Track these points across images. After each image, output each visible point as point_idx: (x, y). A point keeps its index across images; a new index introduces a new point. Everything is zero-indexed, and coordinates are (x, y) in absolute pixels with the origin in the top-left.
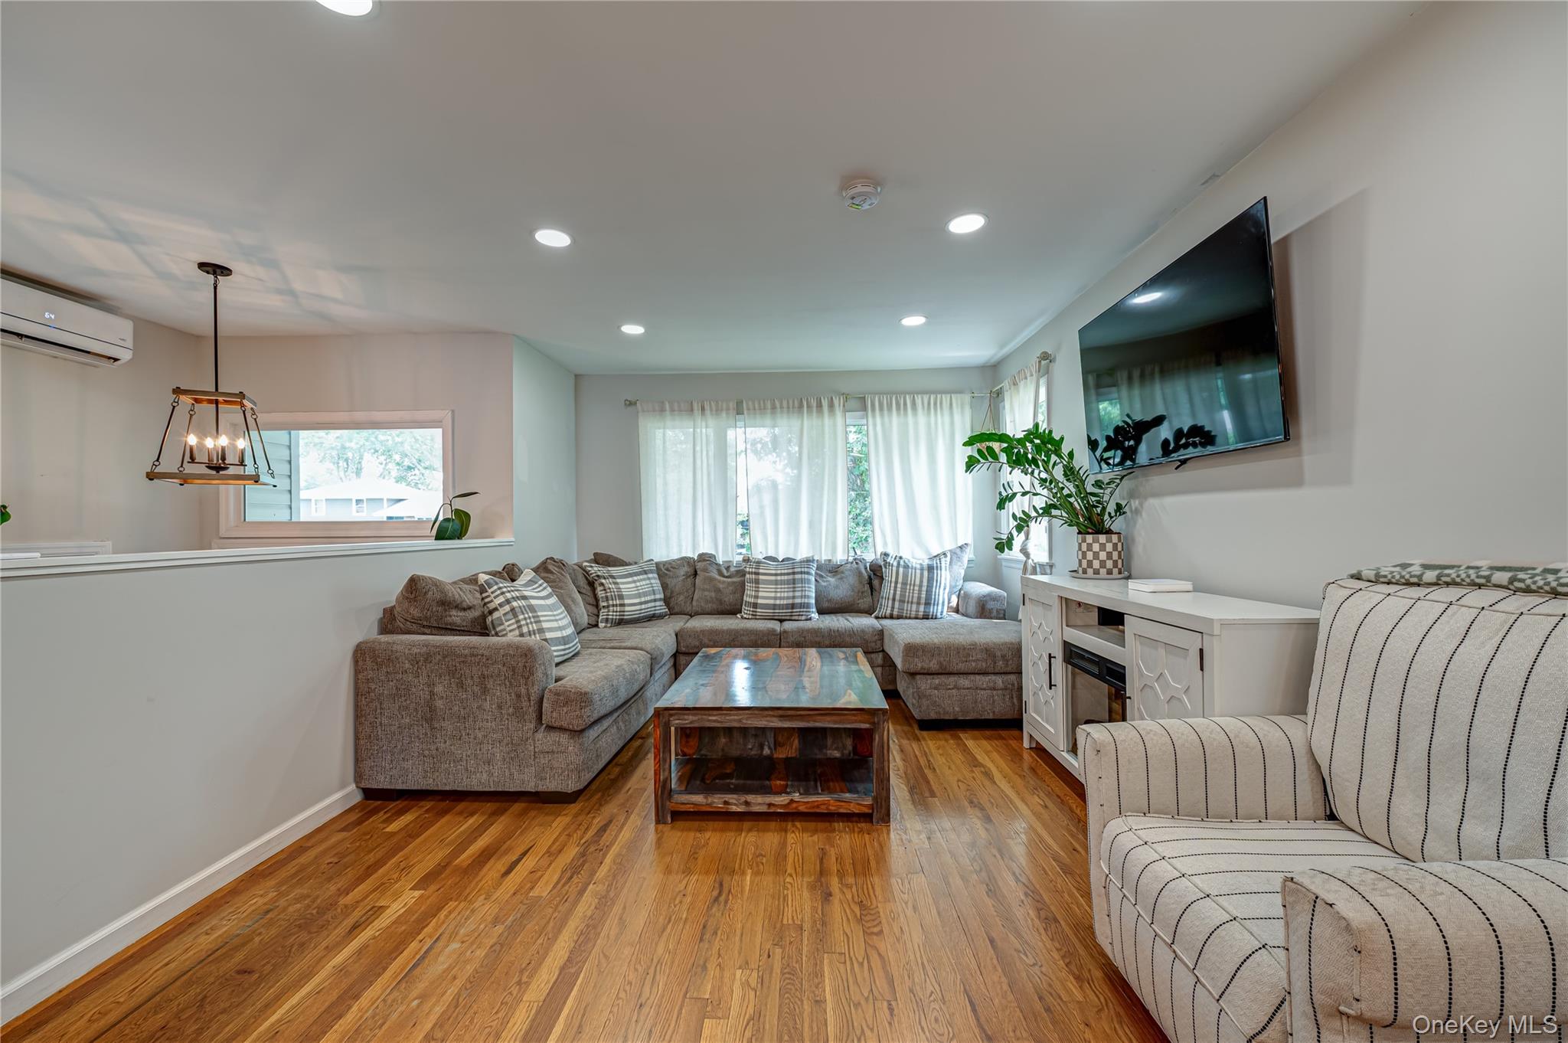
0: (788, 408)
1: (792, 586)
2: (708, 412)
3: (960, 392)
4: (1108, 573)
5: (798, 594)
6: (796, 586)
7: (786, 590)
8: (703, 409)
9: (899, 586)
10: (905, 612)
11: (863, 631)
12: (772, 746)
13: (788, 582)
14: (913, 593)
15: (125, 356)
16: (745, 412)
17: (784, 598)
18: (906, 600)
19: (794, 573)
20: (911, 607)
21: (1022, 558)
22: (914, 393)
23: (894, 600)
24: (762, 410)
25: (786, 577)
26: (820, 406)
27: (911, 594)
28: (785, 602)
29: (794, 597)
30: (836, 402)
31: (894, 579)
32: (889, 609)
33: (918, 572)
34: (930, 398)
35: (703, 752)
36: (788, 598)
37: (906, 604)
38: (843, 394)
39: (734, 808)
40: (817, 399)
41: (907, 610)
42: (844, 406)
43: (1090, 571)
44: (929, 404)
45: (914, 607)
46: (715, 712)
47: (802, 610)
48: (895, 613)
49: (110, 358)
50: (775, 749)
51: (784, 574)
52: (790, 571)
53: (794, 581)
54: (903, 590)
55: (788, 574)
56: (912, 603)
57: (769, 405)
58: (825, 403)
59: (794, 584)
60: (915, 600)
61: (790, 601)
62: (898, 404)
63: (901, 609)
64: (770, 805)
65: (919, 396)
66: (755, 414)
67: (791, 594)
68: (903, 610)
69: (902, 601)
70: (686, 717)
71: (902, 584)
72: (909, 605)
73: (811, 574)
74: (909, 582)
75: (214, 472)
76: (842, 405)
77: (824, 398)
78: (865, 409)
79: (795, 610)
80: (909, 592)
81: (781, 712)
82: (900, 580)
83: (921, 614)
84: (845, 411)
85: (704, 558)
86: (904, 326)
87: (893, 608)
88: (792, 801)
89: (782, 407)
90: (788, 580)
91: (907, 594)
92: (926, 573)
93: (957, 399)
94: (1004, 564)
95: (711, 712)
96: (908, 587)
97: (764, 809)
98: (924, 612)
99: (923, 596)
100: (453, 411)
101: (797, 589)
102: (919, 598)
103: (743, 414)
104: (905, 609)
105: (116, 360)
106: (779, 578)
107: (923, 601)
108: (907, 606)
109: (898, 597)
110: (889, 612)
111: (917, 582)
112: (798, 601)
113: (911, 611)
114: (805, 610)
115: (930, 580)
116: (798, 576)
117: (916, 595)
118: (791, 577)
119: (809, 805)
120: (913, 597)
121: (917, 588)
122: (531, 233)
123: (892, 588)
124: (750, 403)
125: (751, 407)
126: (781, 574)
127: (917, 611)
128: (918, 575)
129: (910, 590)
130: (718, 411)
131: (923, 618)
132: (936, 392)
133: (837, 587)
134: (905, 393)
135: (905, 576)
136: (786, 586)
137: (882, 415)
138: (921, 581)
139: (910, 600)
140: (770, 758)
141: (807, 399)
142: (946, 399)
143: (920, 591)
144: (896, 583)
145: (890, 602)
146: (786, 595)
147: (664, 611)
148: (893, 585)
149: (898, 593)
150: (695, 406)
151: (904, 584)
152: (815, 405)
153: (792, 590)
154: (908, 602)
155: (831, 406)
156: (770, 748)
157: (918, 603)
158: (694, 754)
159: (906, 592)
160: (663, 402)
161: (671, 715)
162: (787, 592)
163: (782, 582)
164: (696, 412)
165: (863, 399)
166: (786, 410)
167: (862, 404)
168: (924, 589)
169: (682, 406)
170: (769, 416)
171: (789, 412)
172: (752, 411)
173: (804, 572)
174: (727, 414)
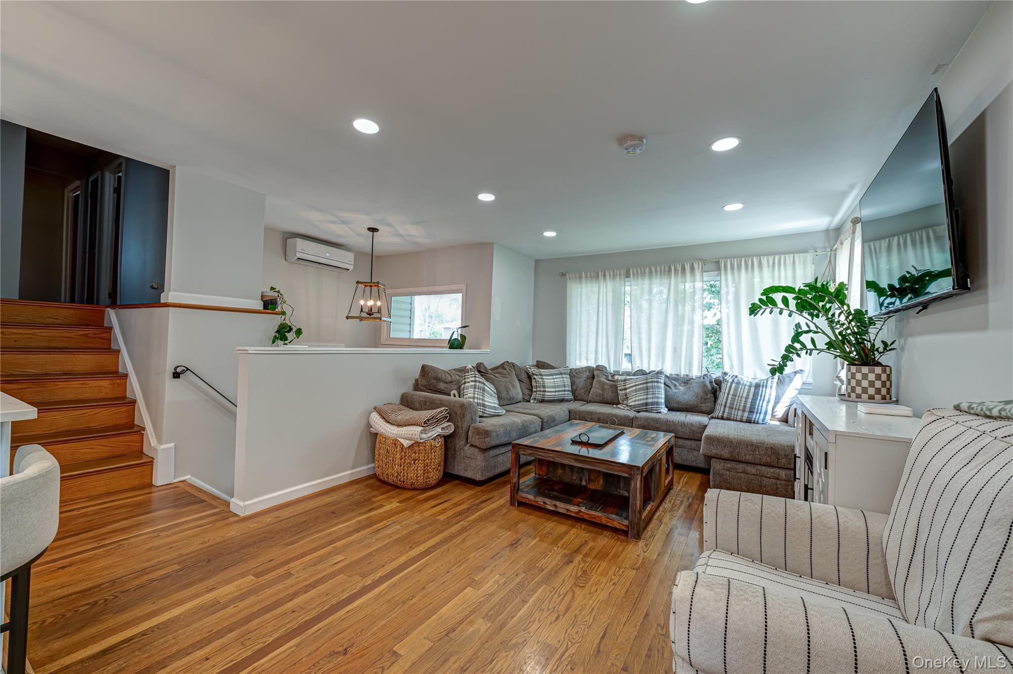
0: (661, 271)
1: (646, 391)
2: (608, 277)
3: (805, 251)
4: (882, 399)
5: (653, 396)
6: (649, 391)
7: (642, 394)
8: (605, 276)
9: (730, 397)
10: (733, 416)
11: (692, 424)
12: (587, 480)
13: (643, 389)
14: (740, 403)
15: (351, 268)
16: (631, 276)
18: (734, 407)
19: (647, 383)
20: (738, 412)
22: (759, 255)
23: (725, 406)
24: (643, 274)
25: (642, 386)
26: (684, 269)
27: (738, 404)
28: (641, 402)
29: (647, 399)
30: (696, 266)
31: (727, 392)
32: (721, 412)
33: (747, 388)
34: (774, 258)
35: (549, 476)
36: (643, 399)
37: (734, 410)
38: (702, 260)
39: (549, 507)
40: (682, 264)
41: (734, 415)
42: (702, 268)
43: (853, 395)
44: (774, 263)
45: (740, 413)
46: (541, 451)
47: (653, 406)
48: (725, 415)
49: (346, 269)
50: (589, 483)
51: (641, 384)
52: (645, 381)
53: (647, 388)
54: (733, 400)
55: (643, 384)
56: (738, 410)
57: (647, 271)
58: (688, 267)
59: (647, 389)
60: (741, 408)
61: (645, 401)
62: (746, 265)
63: (730, 413)
64: (568, 510)
65: (765, 257)
66: (638, 277)
67: (645, 397)
68: (731, 414)
69: (731, 408)
70: (527, 451)
71: (733, 395)
72: (736, 411)
73: (661, 383)
74: (738, 394)
75: (369, 316)
76: (700, 267)
77: (687, 264)
78: (718, 270)
79: (648, 407)
80: (737, 402)
81: (576, 457)
82: (731, 392)
83: (745, 418)
84: (703, 271)
85: (600, 368)
86: (724, 210)
87: (724, 412)
88: (580, 511)
89: (656, 272)
90: (643, 388)
91: (736, 403)
92: (753, 389)
93: (799, 258)
95: (539, 450)
96: (737, 398)
97: (564, 511)
98: (748, 417)
99: (748, 405)
100: (467, 285)
101: (649, 393)
102: (745, 407)
103: (630, 277)
104: (733, 413)
105: (348, 270)
107: (748, 409)
108: (735, 412)
109: (728, 405)
110: (720, 414)
111: (745, 395)
112: (650, 401)
113: (737, 415)
114: (655, 406)
115: (755, 395)
116: (649, 385)
117: (742, 404)
118: (645, 385)
119: (590, 516)
120: (740, 405)
121: (743, 399)
122: (477, 195)
123: (725, 398)
124: (635, 270)
125: (635, 272)
127: (742, 416)
128: (746, 391)
129: (738, 400)
130: (614, 276)
131: (747, 422)
132: (780, 254)
133: (684, 394)
134: (752, 256)
135: (736, 390)
136: (642, 392)
137: (733, 273)
138: (749, 394)
139: (737, 407)
140: (585, 487)
141: (675, 265)
142: (788, 259)
143: (746, 402)
144: (728, 394)
145: (723, 407)
146: (642, 397)
147: (570, 397)
148: (726, 395)
149: (729, 401)
150: (599, 274)
151: (734, 395)
152: (680, 269)
153: (646, 394)
154: (735, 409)
155: (692, 269)
156: (586, 481)
157: (744, 411)
158: (545, 476)
159: (735, 401)
160: (581, 273)
161: (520, 448)
162: (643, 395)
163: (640, 390)
164: (600, 278)
165: (718, 263)
166: (659, 273)
167: (717, 266)
168: (750, 400)
169: (592, 274)
170: (647, 278)
171: (661, 274)
172: (636, 275)
173: (657, 382)
174: (620, 278)
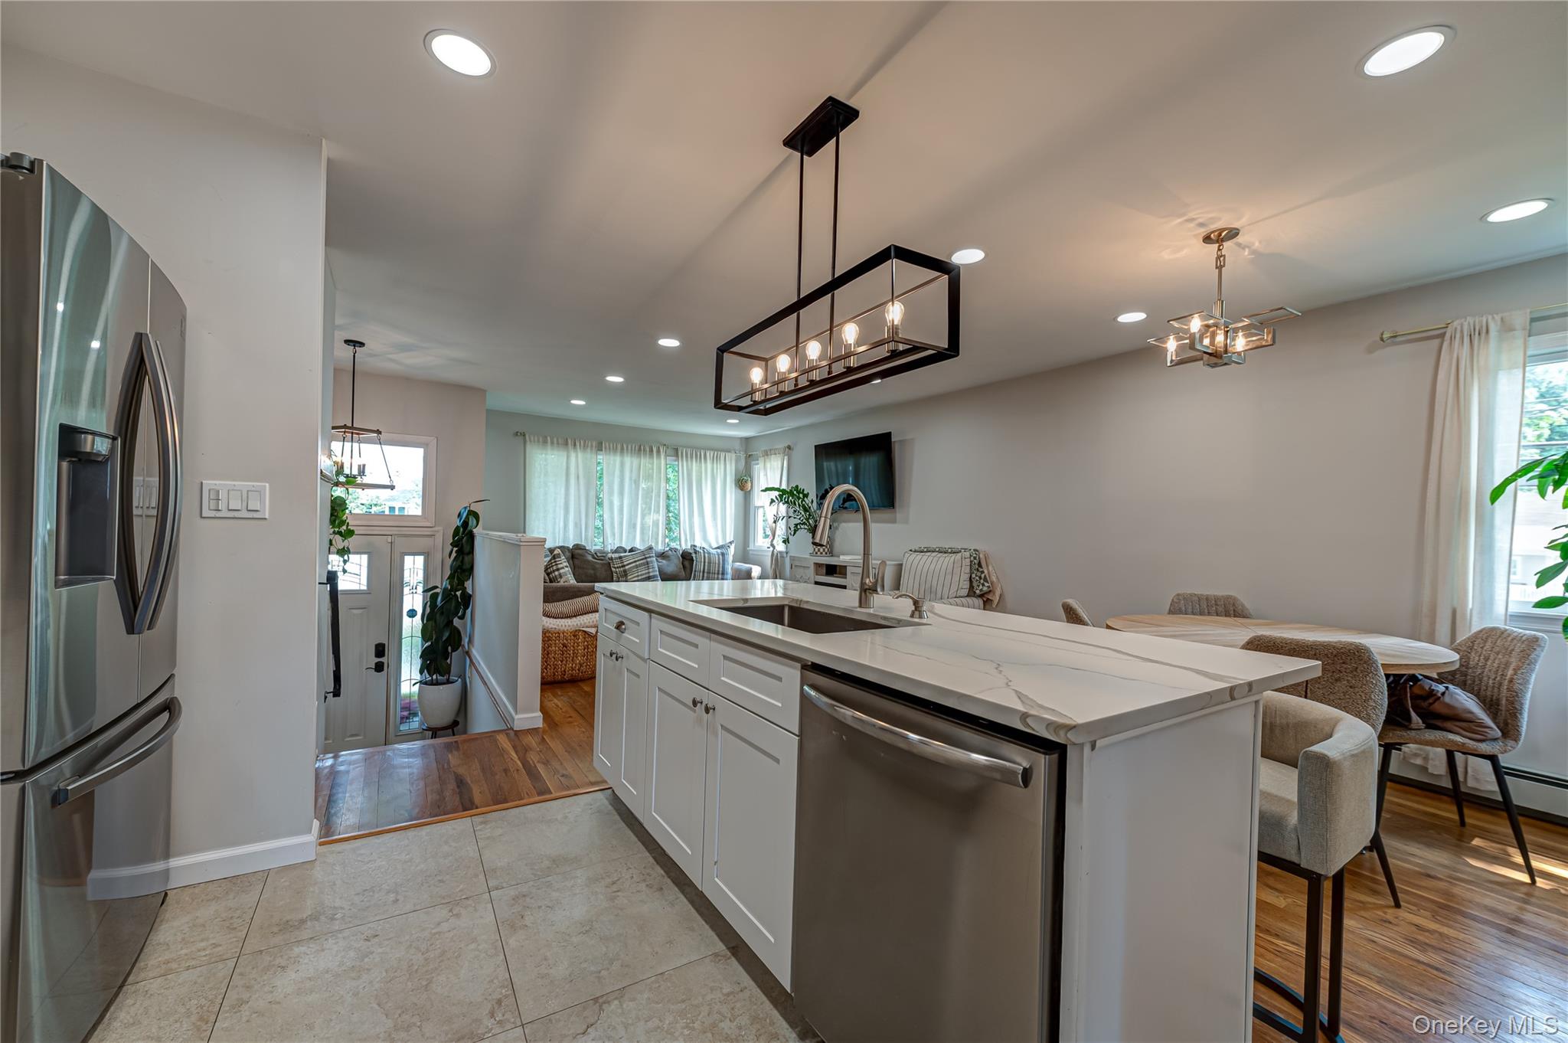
0: (632, 450)
1: (647, 566)
2: (577, 447)
3: (728, 451)
5: (651, 570)
6: (649, 565)
8: (575, 445)
9: (706, 564)
14: (714, 568)
17: (643, 574)
19: (646, 558)
21: (771, 549)
22: (707, 449)
23: (703, 572)
24: (615, 450)
25: (642, 561)
26: (651, 451)
29: (649, 573)
30: (661, 450)
31: (699, 560)
33: (716, 556)
34: (714, 454)
36: (646, 574)
38: (665, 445)
40: (650, 446)
44: (713, 456)
45: (716, 576)
51: (640, 560)
52: (643, 557)
53: (647, 563)
54: (709, 566)
55: (642, 559)
56: (714, 573)
57: (619, 446)
58: (655, 450)
60: (716, 572)
61: (647, 575)
62: (697, 455)
65: (708, 452)
66: (610, 451)
67: (647, 571)
69: (708, 573)
72: (713, 575)
73: (653, 557)
74: (712, 562)
76: (664, 452)
77: (654, 447)
78: (677, 456)
82: (707, 561)
84: (666, 455)
85: (577, 547)
86: (727, 423)
87: (703, 576)
89: (627, 449)
90: (643, 563)
91: (711, 569)
92: (721, 557)
93: (728, 456)
94: (751, 552)
96: (711, 565)
99: (721, 569)
101: (650, 567)
102: (718, 571)
103: (602, 450)
106: (638, 563)
107: (721, 572)
108: (711, 575)
109: (706, 571)
111: (717, 562)
112: (651, 574)
115: (724, 560)
116: (649, 560)
117: (717, 569)
118: (644, 561)
120: (714, 570)
121: (716, 565)
123: (702, 566)
124: (607, 445)
125: (608, 447)
126: (638, 561)
128: (717, 559)
129: (712, 567)
130: (585, 447)
132: (717, 450)
133: (668, 566)
134: (702, 448)
135: (709, 558)
136: (643, 567)
137: (687, 460)
138: (719, 562)
141: (644, 446)
142: (723, 454)
143: (719, 566)
144: (704, 562)
145: (701, 574)
148: (702, 564)
149: (706, 568)
150: (569, 441)
151: (709, 563)
152: (648, 450)
153: (646, 568)
154: (712, 573)
155: (658, 451)
157: (718, 574)
160: (546, 437)
163: (640, 565)
164: (569, 445)
165: (677, 450)
166: (630, 451)
167: (676, 452)
168: (721, 566)
169: (560, 440)
170: (619, 454)
171: (631, 453)
172: (608, 450)
173: (650, 557)
174: (591, 449)
